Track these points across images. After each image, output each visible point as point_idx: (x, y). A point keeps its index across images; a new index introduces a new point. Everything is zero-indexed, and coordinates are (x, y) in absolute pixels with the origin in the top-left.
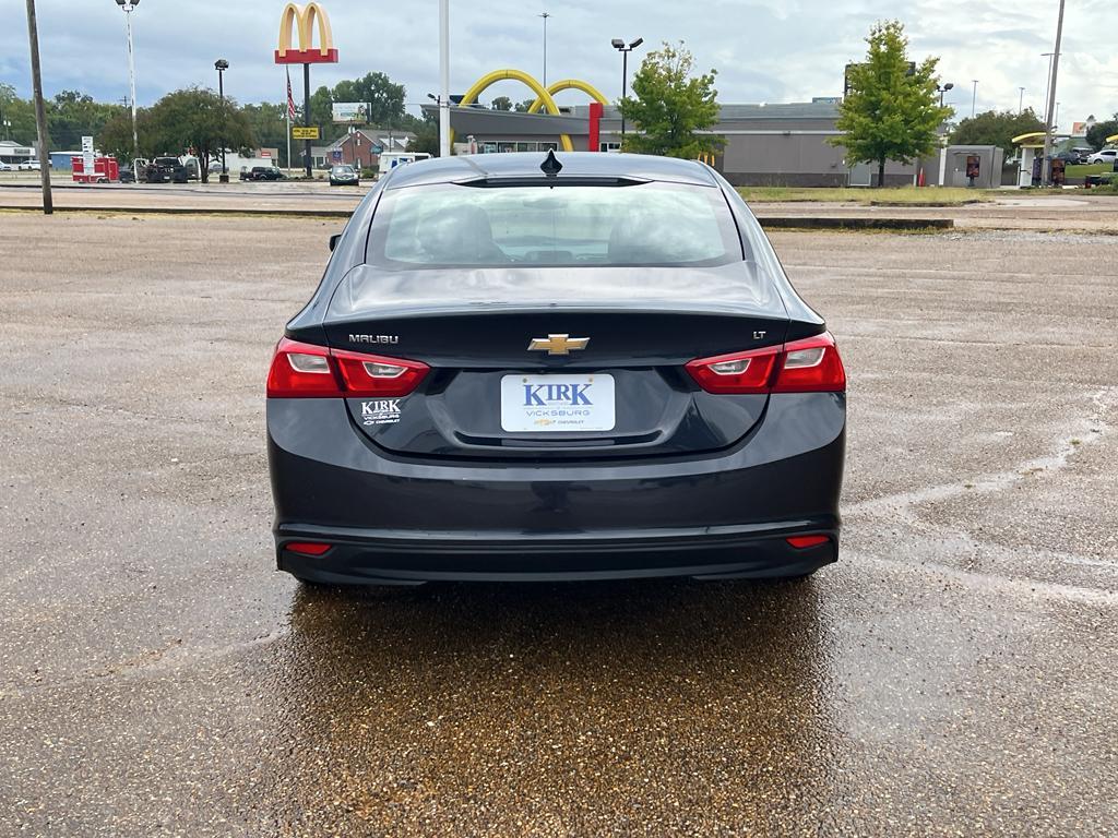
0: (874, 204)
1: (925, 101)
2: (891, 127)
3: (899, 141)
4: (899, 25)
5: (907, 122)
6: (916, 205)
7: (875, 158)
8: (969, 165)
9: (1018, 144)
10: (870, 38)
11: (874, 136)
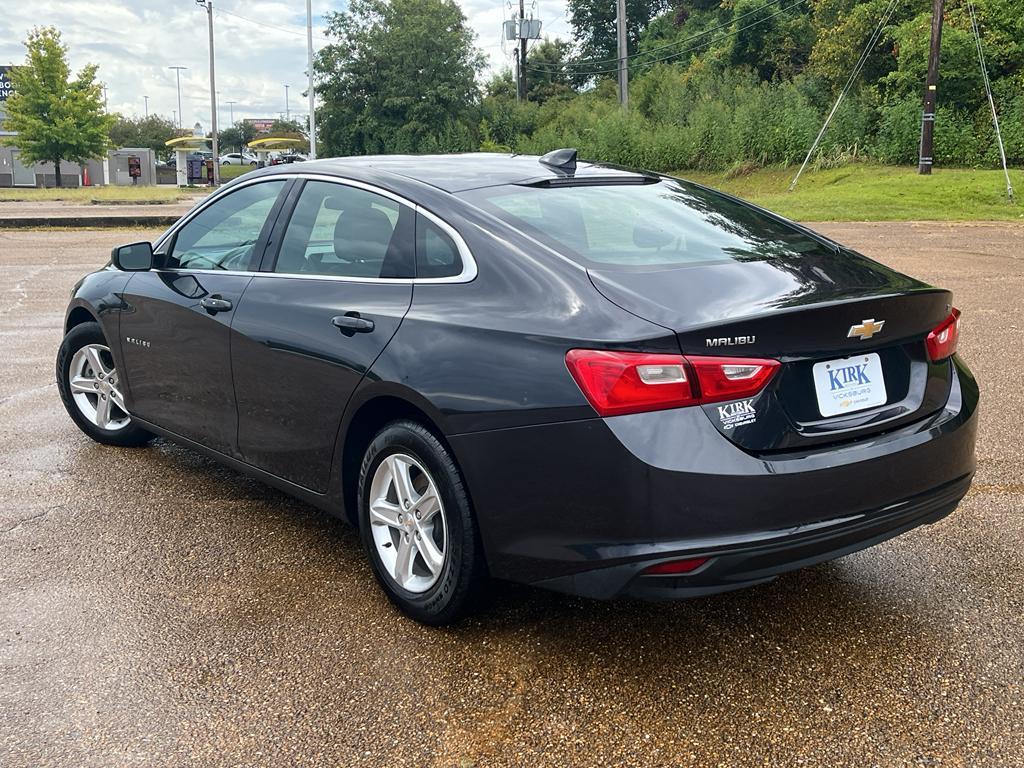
0: (95, 202)
1: (93, 106)
2: (65, 129)
3: (74, 143)
4: (56, 32)
5: (79, 125)
6: (138, 203)
7: (50, 159)
8: (131, 166)
9: (171, 147)
10: (29, 43)
11: (49, 138)
